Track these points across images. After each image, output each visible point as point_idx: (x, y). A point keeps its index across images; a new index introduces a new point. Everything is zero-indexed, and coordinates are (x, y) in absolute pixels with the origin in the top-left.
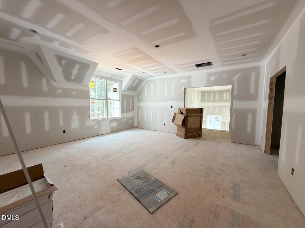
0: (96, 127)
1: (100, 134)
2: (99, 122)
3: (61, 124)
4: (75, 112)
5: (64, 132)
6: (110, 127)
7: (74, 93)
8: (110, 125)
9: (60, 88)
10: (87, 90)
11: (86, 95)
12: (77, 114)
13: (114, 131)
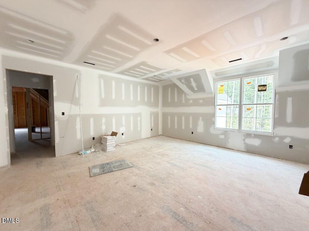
0: (222, 137)
1: (227, 147)
2: (225, 132)
3: (191, 126)
4: (201, 118)
5: (192, 133)
6: (245, 143)
7: (201, 101)
8: (244, 140)
9: (191, 99)
10: (213, 97)
11: (211, 102)
12: (203, 120)
13: (251, 151)
